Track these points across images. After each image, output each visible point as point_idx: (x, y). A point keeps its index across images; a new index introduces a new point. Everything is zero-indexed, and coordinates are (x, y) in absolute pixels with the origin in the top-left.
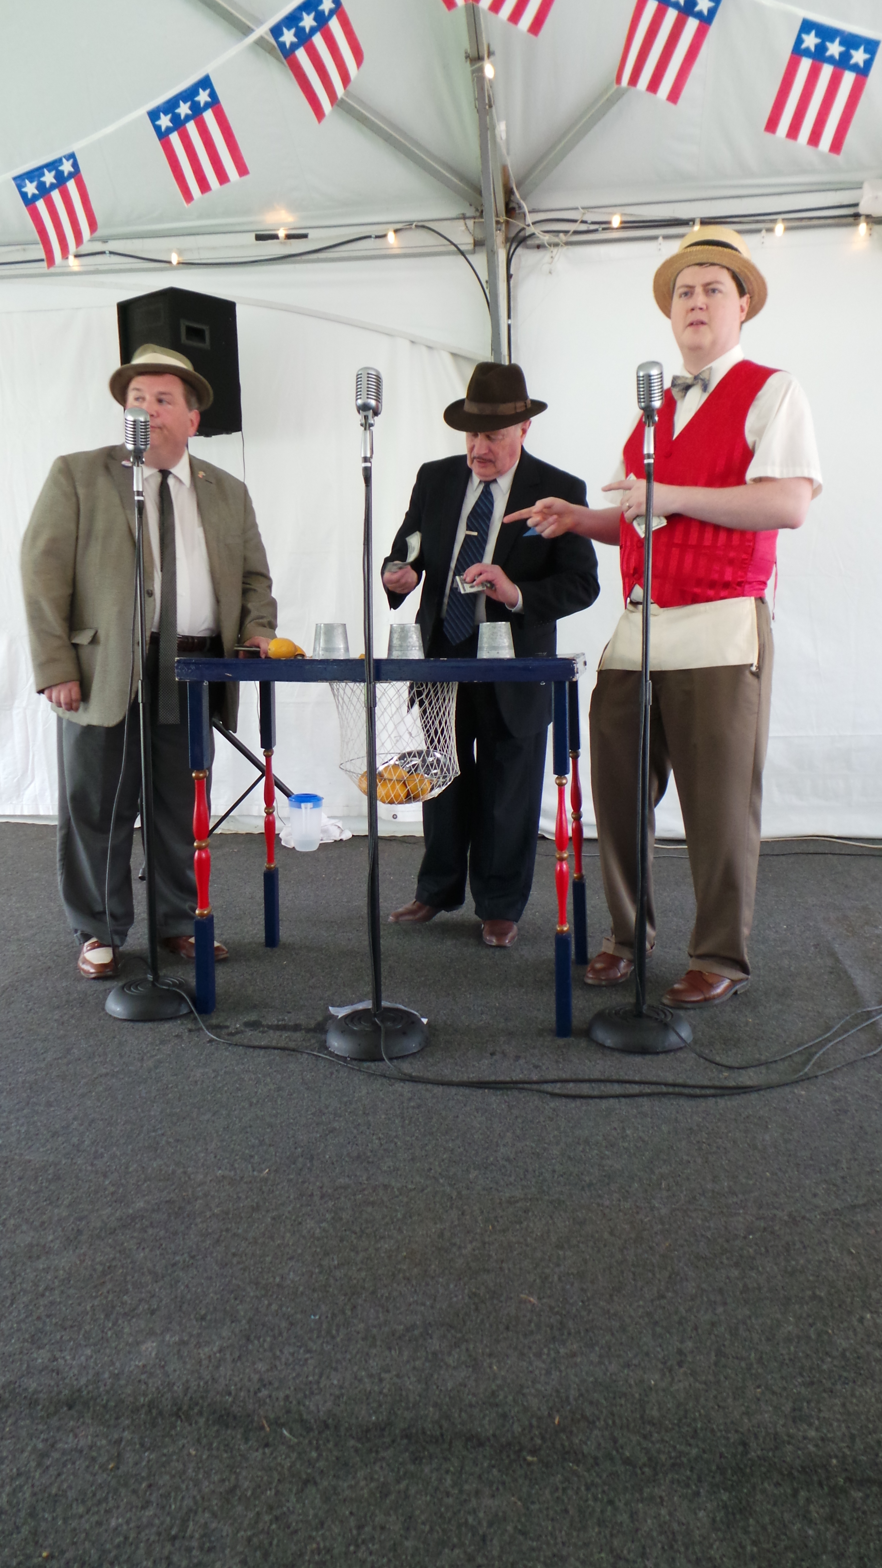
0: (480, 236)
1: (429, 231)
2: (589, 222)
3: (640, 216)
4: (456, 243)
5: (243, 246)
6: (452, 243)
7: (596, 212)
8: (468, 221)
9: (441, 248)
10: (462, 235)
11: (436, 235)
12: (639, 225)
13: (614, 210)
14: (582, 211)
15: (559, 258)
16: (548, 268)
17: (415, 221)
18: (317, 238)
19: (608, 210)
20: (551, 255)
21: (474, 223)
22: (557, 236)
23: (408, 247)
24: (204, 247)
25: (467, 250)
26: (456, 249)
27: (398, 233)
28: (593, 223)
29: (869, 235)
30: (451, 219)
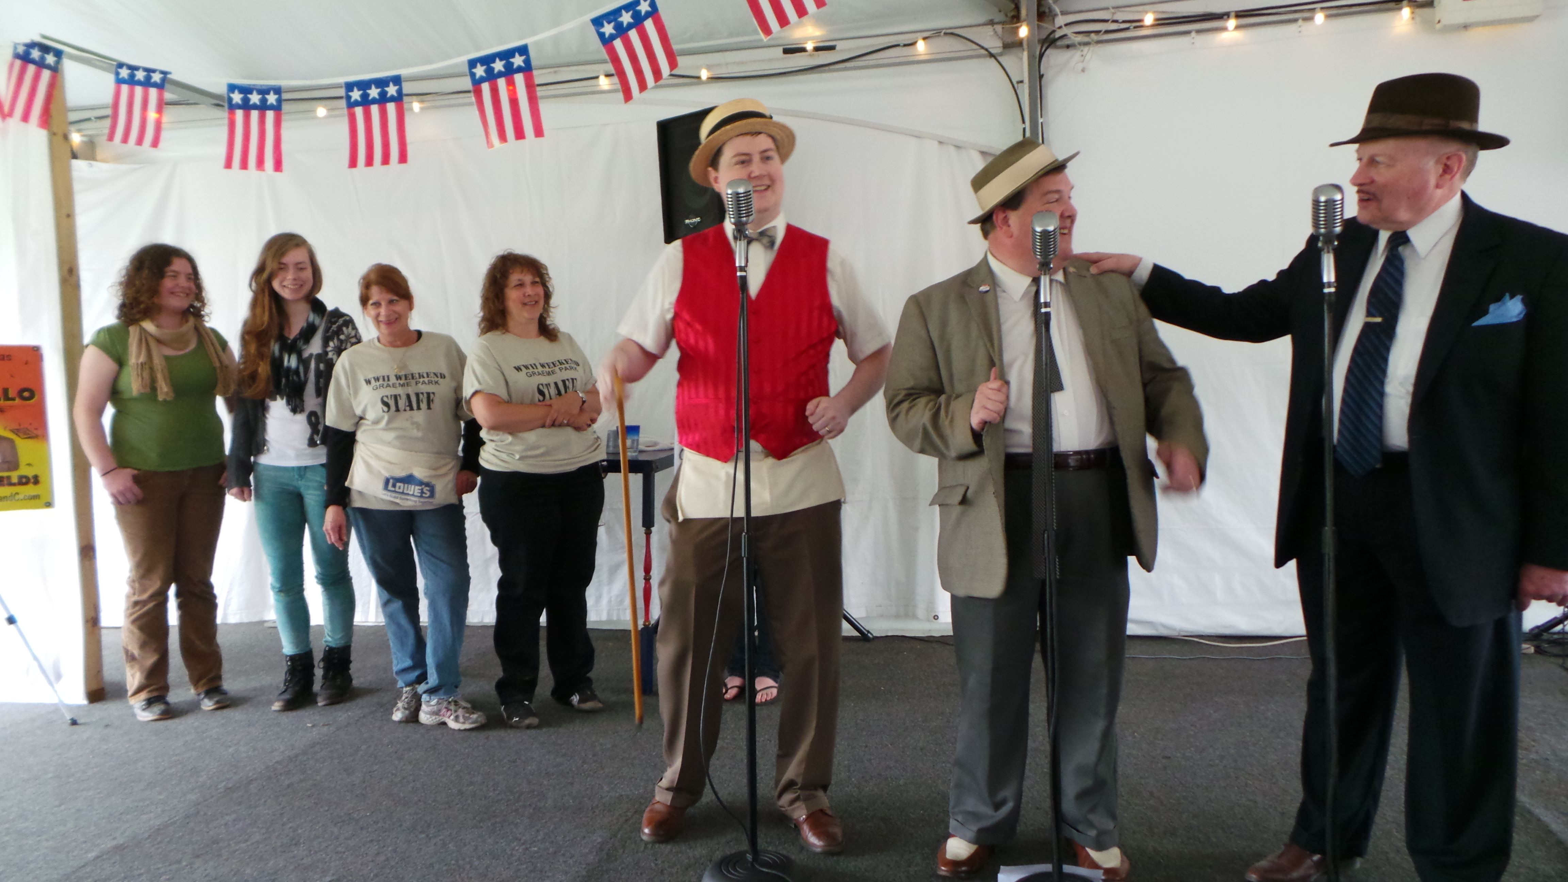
0: (1009, 39)
1: (959, 38)
2: (1121, 21)
3: (1174, 12)
4: (986, 46)
5: (771, 60)
6: (983, 48)
7: (1129, 11)
8: (995, 26)
9: (972, 52)
10: (991, 40)
11: (965, 41)
12: (1174, 21)
13: (1147, 8)
14: (1113, 11)
15: (1091, 57)
16: (1080, 66)
17: (944, 29)
18: (844, 49)
19: (1140, 8)
20: (1082, 53)
21: (1003, 28)
22: (1089, 36)
23: (938, 53)
24: (732, 63)
25: (997, 53)
26: (986, 53)
27: (927, 40)
28: (1124, 22)
29: (1413, 18)
30: (979, 25)
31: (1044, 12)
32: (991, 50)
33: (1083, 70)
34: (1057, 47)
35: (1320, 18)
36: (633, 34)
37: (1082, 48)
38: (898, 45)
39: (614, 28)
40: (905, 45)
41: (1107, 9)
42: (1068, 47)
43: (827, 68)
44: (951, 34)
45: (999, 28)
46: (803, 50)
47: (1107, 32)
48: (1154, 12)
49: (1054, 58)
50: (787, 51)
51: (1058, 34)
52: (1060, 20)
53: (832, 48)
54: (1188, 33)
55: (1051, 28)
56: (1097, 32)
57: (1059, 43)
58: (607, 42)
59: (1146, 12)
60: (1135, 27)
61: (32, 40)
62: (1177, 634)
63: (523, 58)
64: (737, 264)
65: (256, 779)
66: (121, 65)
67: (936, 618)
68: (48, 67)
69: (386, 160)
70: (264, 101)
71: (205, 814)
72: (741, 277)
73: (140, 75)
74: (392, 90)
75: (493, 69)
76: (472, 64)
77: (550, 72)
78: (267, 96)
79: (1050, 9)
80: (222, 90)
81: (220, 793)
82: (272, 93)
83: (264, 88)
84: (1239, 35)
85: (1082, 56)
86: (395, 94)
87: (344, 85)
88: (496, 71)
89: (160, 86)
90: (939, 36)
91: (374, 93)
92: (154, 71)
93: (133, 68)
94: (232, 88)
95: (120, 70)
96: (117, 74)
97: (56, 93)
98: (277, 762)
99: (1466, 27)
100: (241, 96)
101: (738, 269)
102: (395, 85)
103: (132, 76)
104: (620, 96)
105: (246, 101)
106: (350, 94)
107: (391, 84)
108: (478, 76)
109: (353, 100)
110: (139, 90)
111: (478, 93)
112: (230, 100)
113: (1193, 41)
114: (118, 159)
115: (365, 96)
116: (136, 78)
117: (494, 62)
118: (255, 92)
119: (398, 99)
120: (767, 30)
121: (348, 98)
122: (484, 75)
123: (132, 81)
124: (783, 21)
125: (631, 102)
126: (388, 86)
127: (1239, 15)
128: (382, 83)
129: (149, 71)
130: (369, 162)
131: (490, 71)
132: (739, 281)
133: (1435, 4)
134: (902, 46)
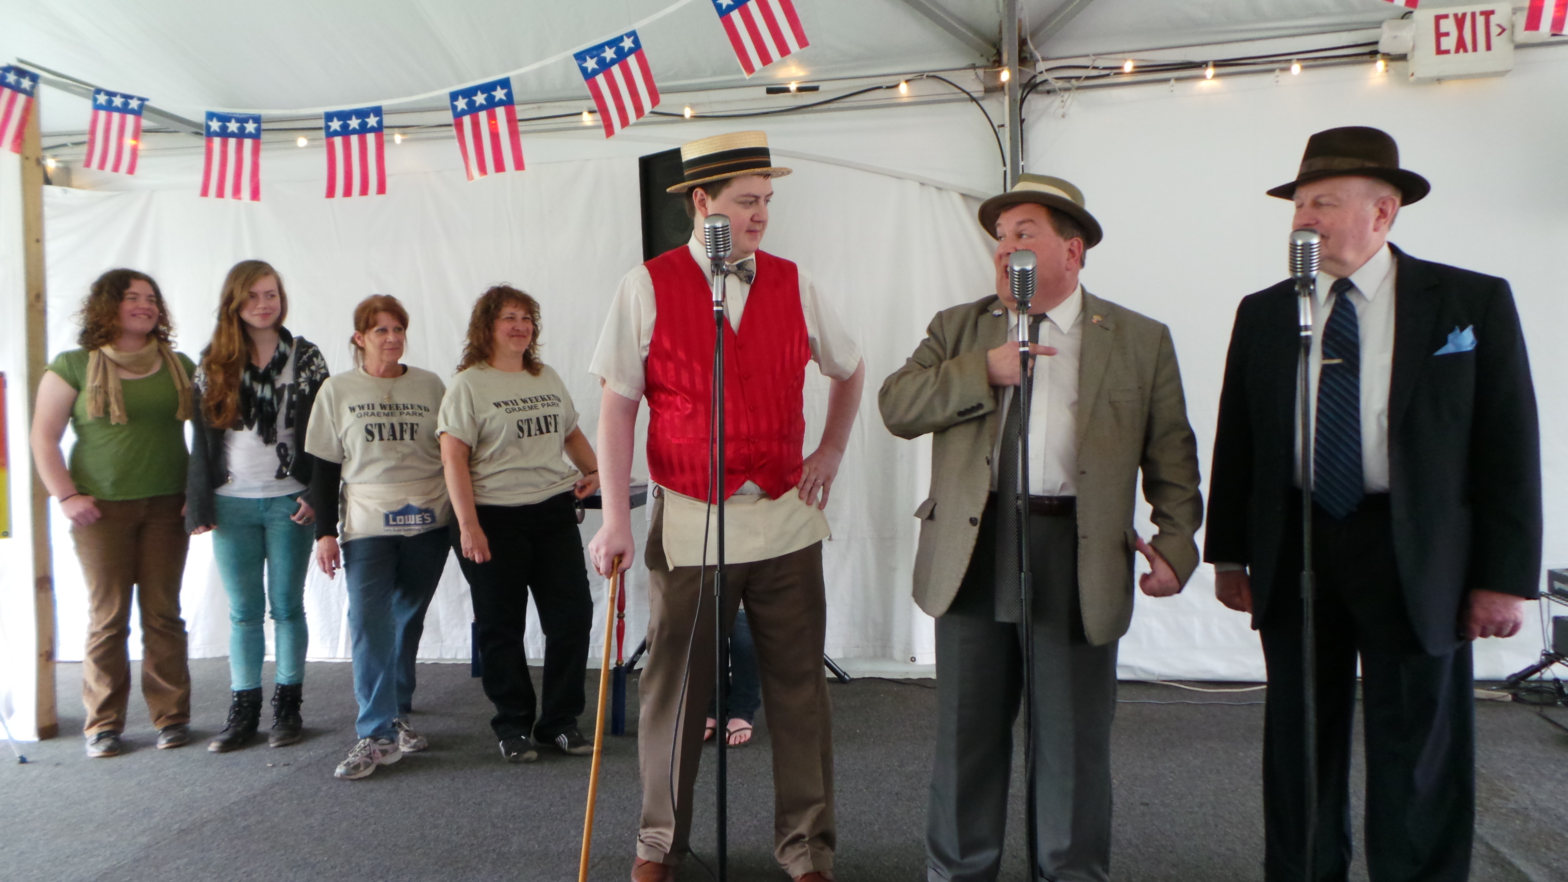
0: (991, 84)
1: (941, 81)
2: (1101, 68)
3: (1152, 61)
4: (968, 91)
5: (754, 99)
6: (964, 91)
7: (1108, 58)
8: (978, 70)
9: (952, 95)
10: (973, 83)
11: (947, 84)
12: (1151, 69)
13: (1126, 55)
14: (1094, 58)
15: (1072, 102)
16: (1061, 111)
17: (926, 72)
18: (828, 90)
19: (1120, 56)
20: (1061, 99)
21: (985, 72)
22: (1069, 82)
23: (919, 96)
24: (716, 101)
25: (979, 97)
26: (968, 96)
27: (909, 83)
28: (1104, 68)
29: (1387, 71)
30: (962, 69)
31: (1026, 58)
32: (972, 94)
33: (1063, 116)
34: (1038, 92)
35: (1296, 68)
36: (616, 70)
37: (1062, 93)
38: (880, 88)
39: (597, 63)
40: (888, 88)
41: (1088, 56)
42: (1048, 92)
43: (810, 109)
44: (934, 77)
45: (981, 72)
46: (787, 90)
47: (1088, 78)
48: (1134, 60)
49: (1035, 103)
50: (770, 91)
51: (1039, 79)
52: (1041, 66)
53: (815, 89)
54: (1167, 80)
55: (1033, 73)
56: (1078, 78)
57: (1040, 88)
58: (589, 76)
59: (1126, 60)
60: (1115, 74)
61: (9, 64)
62: (1156, 679)
63: (505, 91)
64: (714, 299)
65: (210, 821)
66: (98, 91)
67: (913, 659)
68: (24, 91)
69: (364, 191)
70: (242, 129)
71: (156, 858)
72: (717, 311)
73: (118, 101)
74: (372, 121)
75: (475, 102)
76: (454, 96)
77: (534, 108)
78: (245, 125)
79: (1031, 54)
80: (201, 119)
81: (174, 835)
82: (251, 121)
83: (244, 116)
84: (1216, 84)
85: (1063, 101)
86: (375, 125)
87: (323, 117)
88: (477, 104)
89: (138, 113)
90: (921, 79)
91: (354, 123)
92: (131, 97)
93: (111, 94)
94: (211, 116)
95: (97, 96)
96: (95, 100)
97: (31, 118)
98: (233, 803)
99: (1439, 80)
100: (220, 124)
101: (715, 303)
102: (375, 116)
103: (110, 102)
104: (603, 132)
105: (224, 128)
106: (330, 124)
107: (372, 115)
108: (459, 109)
109: (332, 129)
110: (116, 116)
111: (459, 126)
112: (208, 127)
113: (1172, 88)
114: (95, 186)
115: (345, 127)
116: (114, 105)
117: (476, 95)
118: (233, 121)
119: (379, 130)
120: (749, 68)
121: (328, 128)
122: (465, 108)
123: (109, 107)
124: (766, 59)
125: (611, 137)
126: (369, 117)
127: (1218, 64)
128: (362, 114)
129: (127, 97)
130: (348, 192)
131: (471, 104)
132: (715, 316)
133: (1409, 57)
134: (884, 89)
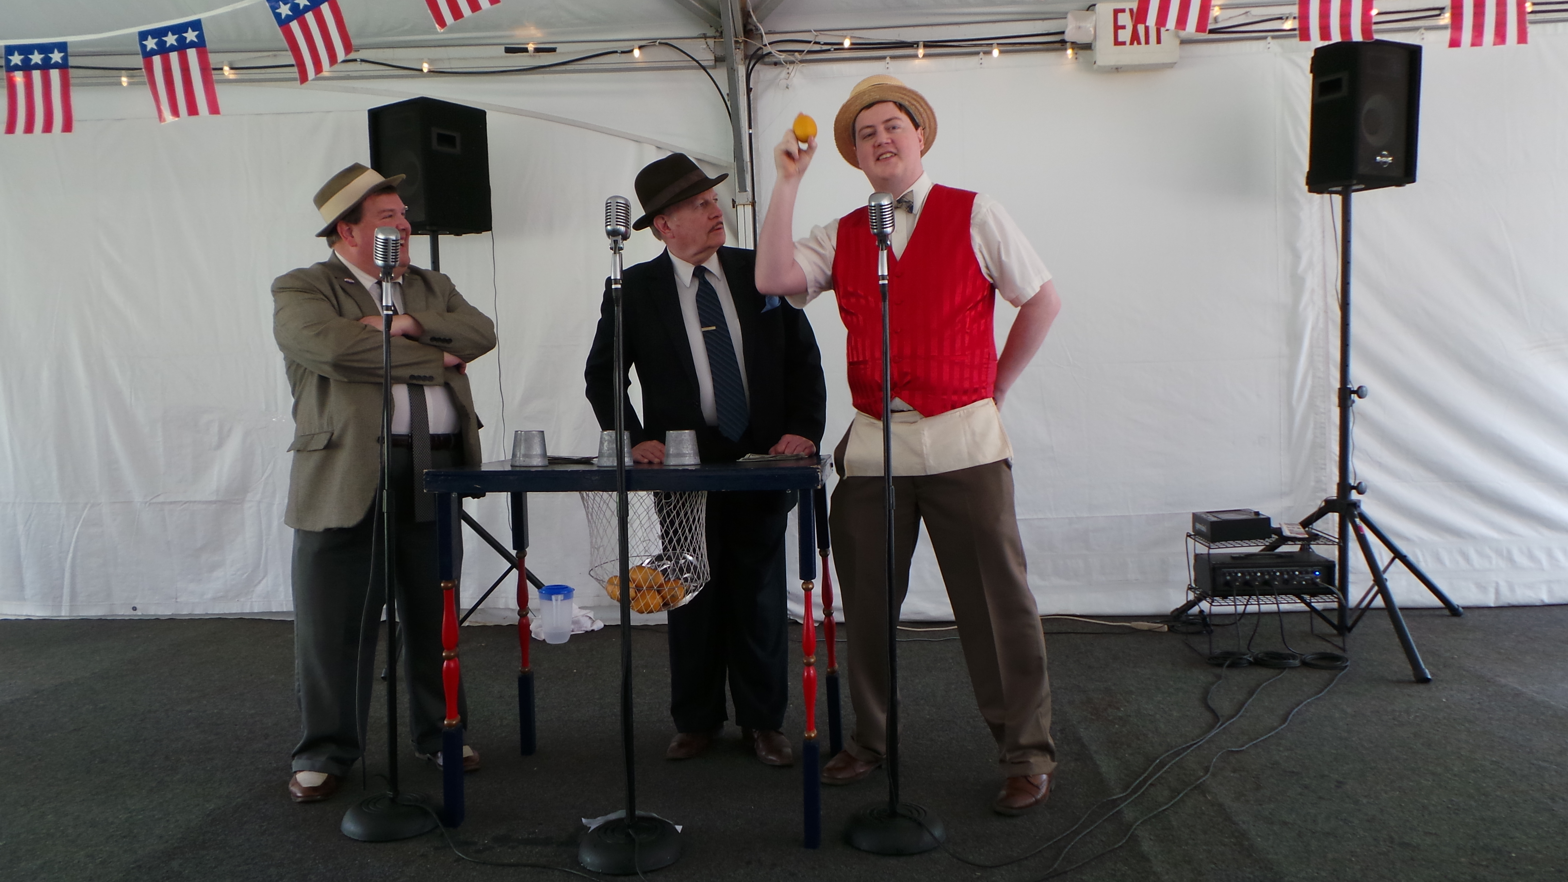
0: (720, 53)
1: (672, 48)
2: (823, 43)
3: (869, 39)
4: (697, 59)
5: (492, 58)
6: (694, 59)
8: (708, 40)
9: (685, 63)
10: (703, 53)
11: (678, 51)
12: (870, 46)
13: (845, 32)
14: (815, 33)
15: (797, 75)
16: (785, 83)
17: (658, 39)
18: (565, 52)
19: (840, 33)
21: (715, 42)
22: (793, 55)
23: (652, 62)
25: (707, 65)
26: (697, 64)
27: (644, 50)
30: (694, 38)
31: (751, 30)
32: (700, 62)
33: (787, 88)
34: (765, 64)
35: (996, 52)
36: (310, 17)
37: (788, 66)
38: (616, 52)
39: (290, 10)
40: (623, 52)
41: (810, 31)
42: (776, 64)
43: (548, 69)
44: (666, 44)
45: (711, 42)
46: (525, 50)
47: (810, 52)
48: (852, 37)
49: (763, 74)
50: (508, 50)
51: (766, 50)
52: (766, 39)
53: (553, 50)
54: (884, 58)
55: (758, 45)
56: (801, 52)
57: (767, 60)
58: (283, 23)
59: (845, 37)
60: (835, 49)
63: (197, 33)
69: (48, 127)
74: (56, 57)
75: (165, 42)
76: (143, 36)
79: (756, 26)
84: (926, 63)
85: (787, 73)
86: (60, 62)
88: (168, 45)
90: (655, 45)
91: (36, 58)
99: (1117, 70)
102: (60, 52)
104: (296, 73)
106: (10, 57)
107: (56, 51)
108: (149, 49)
109: (12, 64)
111: (149, 66)
113: (887, 66)
115: (26, 61)
117: (166, 35)
119: (63, 67)
120: (441, 23)
121: (8, 61)
122: (155, 48)
124: (457, 13)
125: (306, 84)
126: (52, 52)
127: (927, 45)
128: (45, 49)
130: (29, 128)
131: (161, 44)
133: (1093, 47)
134: (619, 53)
